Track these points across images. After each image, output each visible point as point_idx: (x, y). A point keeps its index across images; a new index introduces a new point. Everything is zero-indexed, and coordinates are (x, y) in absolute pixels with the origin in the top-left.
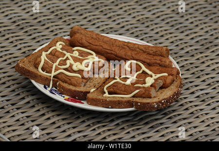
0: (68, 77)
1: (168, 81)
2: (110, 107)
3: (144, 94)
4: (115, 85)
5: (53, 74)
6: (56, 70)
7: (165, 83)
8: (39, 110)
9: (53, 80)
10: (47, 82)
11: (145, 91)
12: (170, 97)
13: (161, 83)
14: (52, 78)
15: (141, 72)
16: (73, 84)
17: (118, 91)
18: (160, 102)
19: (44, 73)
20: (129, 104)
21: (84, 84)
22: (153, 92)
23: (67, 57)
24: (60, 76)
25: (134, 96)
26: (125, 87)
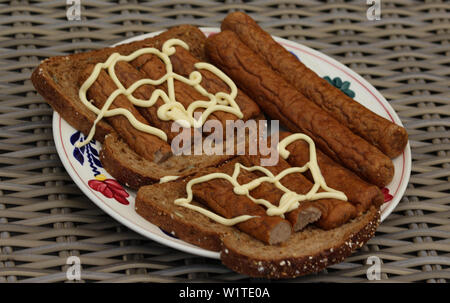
0: (132, 131)
1: (335, 215)
2: (173, 233)
3: (256, 229)
4: (213, 185)
5: (104, 112)
6: (114, 105)
7: (326, 219)
8: (43, 184)
9: (98, 127)
10: (85, 127)
11: (263, 223)
12: (307, 257)
13: (315, 214)
14: (96, 121)
15: (303, 169)
16: (138, 150)
17: (212, 202)
18: (275, 263)
19: (88, 104)
20: (214, 241)
21: (161, 156)
22: (280, 232)
23: (166, 81)
24: (117, 122)
25: (237, 227)
26: (230, 198)
